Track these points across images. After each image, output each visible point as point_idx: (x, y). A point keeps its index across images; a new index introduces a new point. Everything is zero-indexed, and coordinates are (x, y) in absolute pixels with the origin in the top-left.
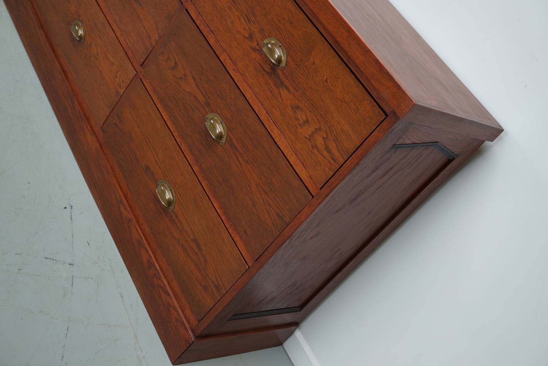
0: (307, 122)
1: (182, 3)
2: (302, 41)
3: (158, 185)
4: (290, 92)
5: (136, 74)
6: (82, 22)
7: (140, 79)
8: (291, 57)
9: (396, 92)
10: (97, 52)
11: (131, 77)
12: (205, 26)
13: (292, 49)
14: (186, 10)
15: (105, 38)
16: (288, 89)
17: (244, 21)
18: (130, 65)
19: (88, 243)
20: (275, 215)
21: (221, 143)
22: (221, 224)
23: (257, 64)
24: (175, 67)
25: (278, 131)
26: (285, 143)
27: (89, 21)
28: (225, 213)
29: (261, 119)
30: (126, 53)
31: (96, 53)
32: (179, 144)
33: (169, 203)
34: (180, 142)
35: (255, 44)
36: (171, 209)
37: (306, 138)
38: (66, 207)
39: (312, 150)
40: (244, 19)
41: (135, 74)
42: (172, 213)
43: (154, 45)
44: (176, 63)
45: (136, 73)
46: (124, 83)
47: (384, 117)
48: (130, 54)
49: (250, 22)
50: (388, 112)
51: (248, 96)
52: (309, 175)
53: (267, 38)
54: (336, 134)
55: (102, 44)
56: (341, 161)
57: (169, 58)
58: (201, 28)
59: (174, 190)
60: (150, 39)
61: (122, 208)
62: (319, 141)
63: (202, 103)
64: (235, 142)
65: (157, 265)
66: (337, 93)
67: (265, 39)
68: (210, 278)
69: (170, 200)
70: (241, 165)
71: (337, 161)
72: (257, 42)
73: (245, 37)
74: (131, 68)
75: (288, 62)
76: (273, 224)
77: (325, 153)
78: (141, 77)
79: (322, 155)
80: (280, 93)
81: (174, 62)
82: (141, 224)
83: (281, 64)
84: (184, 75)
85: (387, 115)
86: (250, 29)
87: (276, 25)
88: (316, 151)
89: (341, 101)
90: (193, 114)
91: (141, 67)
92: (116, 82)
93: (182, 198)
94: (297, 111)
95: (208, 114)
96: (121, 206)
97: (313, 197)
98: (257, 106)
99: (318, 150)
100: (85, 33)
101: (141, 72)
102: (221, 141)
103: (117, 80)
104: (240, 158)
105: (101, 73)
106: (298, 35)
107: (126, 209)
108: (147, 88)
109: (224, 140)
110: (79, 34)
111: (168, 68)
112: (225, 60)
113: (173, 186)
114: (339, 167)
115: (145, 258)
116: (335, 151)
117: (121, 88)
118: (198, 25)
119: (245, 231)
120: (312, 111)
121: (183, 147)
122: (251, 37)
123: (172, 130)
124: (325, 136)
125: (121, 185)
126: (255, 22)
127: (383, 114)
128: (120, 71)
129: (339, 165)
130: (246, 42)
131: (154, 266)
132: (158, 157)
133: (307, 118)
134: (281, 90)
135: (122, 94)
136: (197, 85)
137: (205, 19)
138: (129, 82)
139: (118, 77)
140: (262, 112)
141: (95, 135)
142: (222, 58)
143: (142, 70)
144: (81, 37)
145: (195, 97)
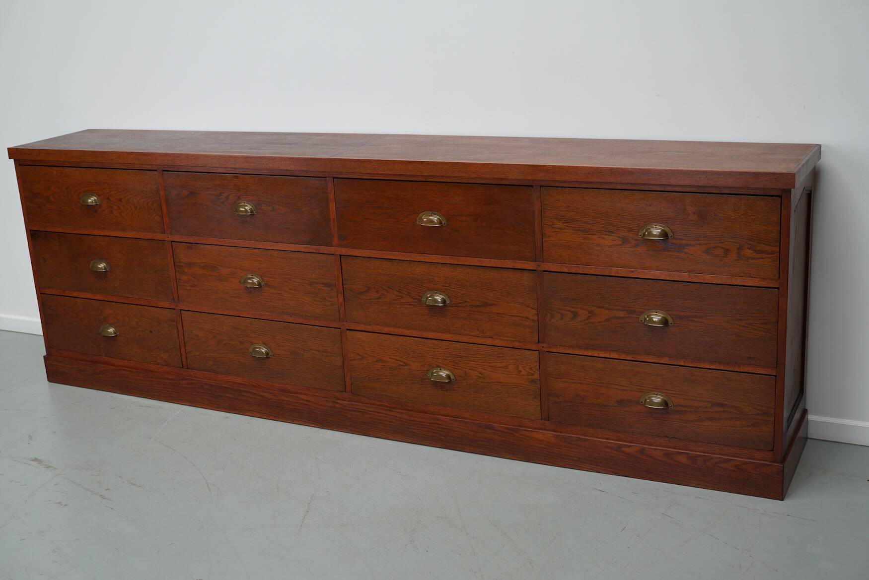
0: (727, 251)
1: (535, 270)
2: (671, 208)
3: (643, 401)
4: (695, 246)
6: (438, 366)
7: (547, 352)
8: (672, 224)
9: (775, 178)
10: (480, 373)
11: (536, 358)
12: (575, 267)
13: (667, 219)
14: (544, 271)
15: (476, 356)
16: (691, 245)
17: (607, 236)
18: (526, 352)
20: (762, 326)
23: (648, 251)
24: (575, 315)
25: (709, 276)
27: (446, 359)
28: (720, 363)
29: (688, 281)
30: (513, 348)
31: (479, 375)
32: (633, 359)
33: (665, 403)
35: (633, 243)
36: (671, 405)
37: (736, 260)
39: (748, 263)
40: (606, 235)
41: (538, 354)
42: (675, 408)
43: (536, 319)
44: (572, 312)
45: (538, 352)
46: (534, 369)
47: (780, 199)
48: (516, 344)
49: (614, 232)
50: (780, 194)
51: (663, 277)
52: (761, 280)
53: (639, 230)
54: (756, 238)
55: (478, 363)
56: (777, 249)
57: (562, 315)
58: (574, 271)
59: (661, 392)
60: (528, 319)
61: (627, 450)
62: (748, 252)
63: (627, 316)
64: (681, 314)
65: (699, 453)
66: (732, 215)
67: (638, 232)
68: (751, 414)
69: (663, 401)
70: (702, 322)
71: (774, 252)
72: (633, 239)
73: (621, 245)
74: (529, 352)
75: (674, 230)
76: (766, 332)
77: (759, 255)
78: (547, 350)
79: (758, 258)
80: (687, 253)
81: (570, 313)
82: (653, 443)
83: (669, 235)
84: (589, 313)
85: (780, 197)
86: (618, 237)
87: (639, 217)
88: (752, 261)
89: (739, 217)
90: (625, 330)
91: (539, 344)
92: (524, 375)
93: (673, 390)
94: (713, 252)
95: (639, 318)
96: (623, 449)
97: (778, 288)
98: (676, 276)
99: (752, 259)
100: (450, 371)
101: (543, 347)
102: (670, 324)
103: (523, 373)
104: (697, 319)
105: (500, 383)
106: (663, 207)
107: (630, 446)
108: (561, 352)
109: (670, 321)
110: (444, 376)
111: (569, 321)
112: (617, 273)
113: (657, 390)
114: (779, 254)
115: (683, 459)
116: (766, 248)
117: (533, 375)
118: (567, 271)
119: (749, 358)
120: (723, 241)
121: (638, 358)
122: (625, 241)
123: (616, 357)
124: (749, 246)
125: (606, 436)
126: (618, 229)
127: (777, 198)
128: (519, 365)
129: (777, 253)
130: (624, 248)
131: (697, 456)
132: (622, 386)
133: (724, 248)
134: (686, 250)
135: (539, 378)
136: (608, 309)
137: (570, 263)
138: (537, 364)
139: (522, 370)
140: (685, 276)
141: (542, 429)
142: (614, 274)
143: (542, 345)
144: (448, 377)
145: (615, 317)
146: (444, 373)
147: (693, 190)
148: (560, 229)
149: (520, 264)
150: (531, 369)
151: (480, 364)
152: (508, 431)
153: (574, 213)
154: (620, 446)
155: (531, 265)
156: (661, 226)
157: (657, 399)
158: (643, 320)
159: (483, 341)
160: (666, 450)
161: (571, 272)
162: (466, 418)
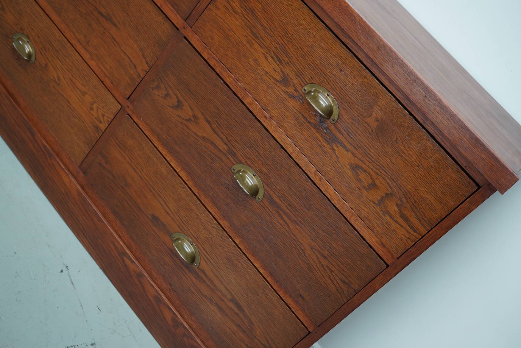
0: (373, 185)
1: (178, 29)
2: (359, 92)
3: (174, 238)
4: (347, 150)
5: (121, 108)
6: (28, 37)
7: (128, 114)
8: (345, 109)
9: (493, 165)
10: (58, 77)
11: (115, 111)
12: (217, 61)
13: (345, 100)
14: (185, 38)
15: (66, 59)
16: (344, 147)
17: (272, 60)
18: (110, 96)
19: (99, 308)
20: (339, 281)
21: (257, 199)
22: (268, 286)
23: (298, 113)
24: (179, 105)
25: (335, 193)
26: (346, 206)
27: (39, 37)
28: (271, 274)
29: (311, 178)
30: (102, 82)
31: (56, 78)
32: (197, 195)
33: (193, 258)
34: (198, 193)
35: (291, 90)
36: (196, 265)
37: (374, 203)
38: (62, 270)
39: (383, 217)
40: (272, 58)
41: (119, 108)
42: (197, 270)
43: (142, 76)
44: (179, 101)
46: (105, 117)
47: (476, 188)
48: (108, 82)
49: (282, 63)
50: (481, 183)
51: (289, 150)
53: (308, 84)
54: (413, 201)
55: (63, 67)
56: (423, 231)
57: (167, 95)
58: (212, 63)
59: (197, 246)
60: (136, 68)
61: (128, 262)
62: (393, 207)
63: (225, 152)
64: (276, 199)
65: (185, 324)
66: (413, 157)
67: (305, 85)
68: (258, 340)
69: (192, 255)
70: (288, 225)
71: (418, 232)
72: (294, 87)
74: (113, 100)
75: (342, 116)
76: (337, 290)
77: (400, 220)
78: (130, 113)
79: (397, 222)
80: (333, 150)
81: (176, 100)
82: (155, 278)
83: (332, 117)
84: (193, 117)
85: (479, 187)
86: (282, 71)
87: (320, 70)
88: (388, 218)
89: (418, 166)
90: (212, 163)
91: (127, 101)
92: (93, 115)
93: (210, 254)
94: (359, 173)
95: (234, 164)
96: (125, 258)
97: (388, 266)
98: (303, 162)
99: (391, 217)
100: (35, 51)
101: (128, 106)
102: (257, 197)
103: (94, 113)
104: (285, 218)
105: (69, 102)
106: (353, 85)
107: (133, 262)
108: (141, 126)
109: (261, 195)
110: (27, 52)
111: (169, 106)
112: (251, 104)
113: (195, 240)
114: (421, 237)
115: (168, 316)
116: (415, 221)
117: (100, 122)
118: (206, 58)
119: (301, 295)
120: (379, 174)
121: (202, 198)
122: (285, 81)
123: (185, 178)
124: (399, 202)
125: (120, 234)
126: (289, 64)
127: (474, 185)
128: (96, 102)
129: (420, 235)
130: (279, 87)
131: (182, 325)
132: (168, 207)
133: (373, 181)
134: (335, 147)
135: (103, 131)
136: (213, 130)
137: (215, 52)
138: (112, 117)
139: (95, 109)
140: (311, 170)
141: (73, 175)
142: (247, 102)
143: (129, 104)
144: (29, 55)
145: (213, 143)
146: (28, 49)
147: (398, 95)
148: (233, 9)
149: (168, 10)
150: (103, 116)
151: (64, 68)
152: (43, 149)
153: (260, 6)
154: (125, 254)
155: (178, 20)
156: (333, 101)
157: (188, 248)
158: (236, 171)
159: (82, 51)
160: (160, 294)
161: (208, 61)
162: (19, 105)
